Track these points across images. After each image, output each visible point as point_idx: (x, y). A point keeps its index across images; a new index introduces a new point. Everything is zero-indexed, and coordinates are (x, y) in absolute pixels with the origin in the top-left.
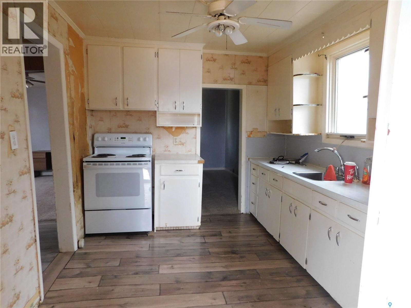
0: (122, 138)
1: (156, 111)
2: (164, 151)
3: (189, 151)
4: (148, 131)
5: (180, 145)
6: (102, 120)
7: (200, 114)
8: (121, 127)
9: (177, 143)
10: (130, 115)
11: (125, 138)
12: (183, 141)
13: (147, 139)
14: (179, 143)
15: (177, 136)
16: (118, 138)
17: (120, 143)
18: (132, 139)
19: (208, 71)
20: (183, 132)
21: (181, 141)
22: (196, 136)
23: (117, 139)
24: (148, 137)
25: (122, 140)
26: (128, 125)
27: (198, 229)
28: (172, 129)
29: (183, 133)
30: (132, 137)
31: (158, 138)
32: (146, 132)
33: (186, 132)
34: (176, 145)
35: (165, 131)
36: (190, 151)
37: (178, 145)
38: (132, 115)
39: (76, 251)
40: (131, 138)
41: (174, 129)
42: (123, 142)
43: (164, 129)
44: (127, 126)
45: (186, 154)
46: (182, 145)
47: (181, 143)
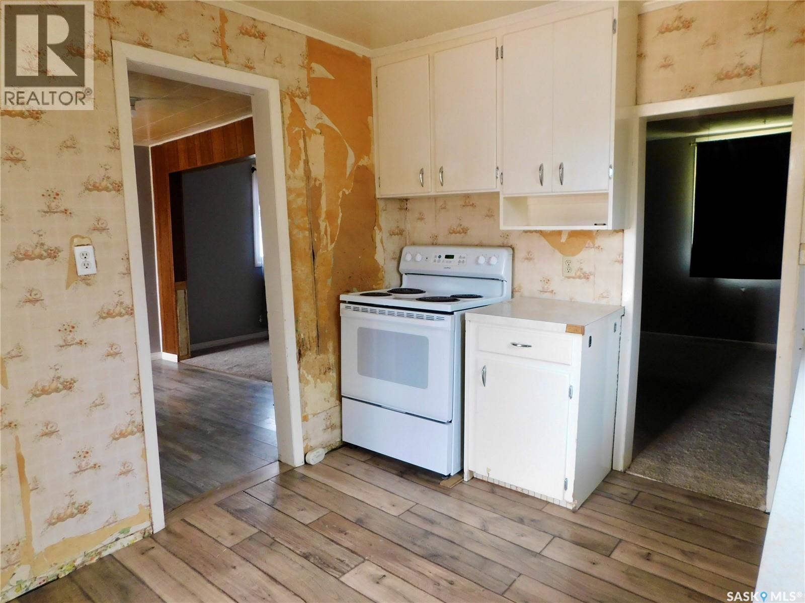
0: (447, 257)
1: (498, 193)
2: (541, 291)
3: (603, 297)
4: (506, 241)
5: (580, 277)
6: (422, 219)
7: (607, 194)
8: (455, 232)
9: (572, 274)
10: (471, 205)
11: (452, 257)
12: (587, 269)
13: (494, 261)
14: (575, 274)
15: (573, 255)
16: (440, 257)
17: (443, 266)
18: (465, 260)
19: (665, 63)
20: (589, 244)
21: (582, 267)
22: (623, 257)
23: (438, 258)
24: (498, 257)
25: (447, 262)
26: (467, 228)
27: (568, 510)
28: (561, 238)
29: (587, 248)
30: (467, 255)
31: (527, 259)
32: (503, 243)
33: (596, 245)
34: (569, 278)
35: (543, 242)
36: (604, 295)
37: (574, 278)
38: (475, 206)
39: (296, 468)
40: (464, 258)
41: (564, 239)
42: (448, 265)
43: (543, 238)
44: (465, 231)
45: (594, 302)
46: (584, 280)
47: (583, 274)
